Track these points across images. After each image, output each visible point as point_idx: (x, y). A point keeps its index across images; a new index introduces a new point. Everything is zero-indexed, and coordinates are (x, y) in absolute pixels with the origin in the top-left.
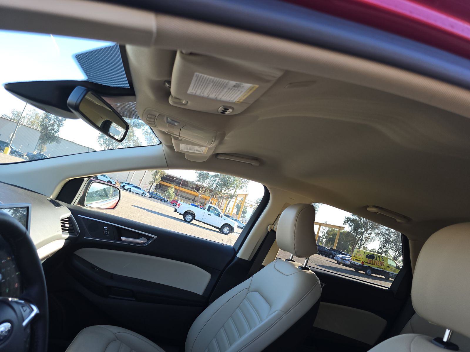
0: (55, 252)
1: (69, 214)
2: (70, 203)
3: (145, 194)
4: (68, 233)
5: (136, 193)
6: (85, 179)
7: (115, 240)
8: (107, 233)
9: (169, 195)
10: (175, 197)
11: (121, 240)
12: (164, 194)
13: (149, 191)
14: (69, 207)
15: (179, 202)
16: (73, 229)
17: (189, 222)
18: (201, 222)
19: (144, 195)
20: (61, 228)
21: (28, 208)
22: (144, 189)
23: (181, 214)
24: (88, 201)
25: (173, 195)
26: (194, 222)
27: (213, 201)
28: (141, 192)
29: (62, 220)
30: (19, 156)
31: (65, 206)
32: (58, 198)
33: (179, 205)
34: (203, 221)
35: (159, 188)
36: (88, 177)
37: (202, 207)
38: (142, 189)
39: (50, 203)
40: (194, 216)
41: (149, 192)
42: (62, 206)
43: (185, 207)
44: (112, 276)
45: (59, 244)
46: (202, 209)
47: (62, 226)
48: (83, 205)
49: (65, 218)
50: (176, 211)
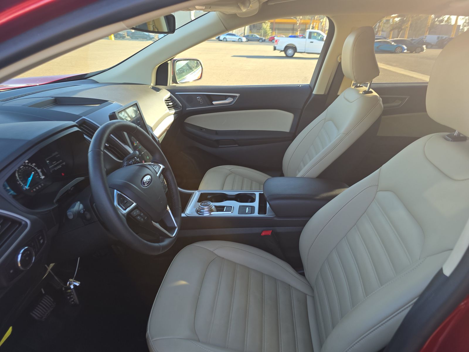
0: (169, 126)
1: (168, 94)
2: (167, 85)
3: (241, 39)
4: (173, 109)
5: (233, 41)
6: (169, 62)
7: (209, 105)
8: (201, 102)
9: (265, 34)
10: (272, 33)
11: (213, 104)
12: (260, 32)
13: (244, 34)
14: (167, 89)
15: (276, 38)
16: (176, 105)
17: (291, 57)
18: (304, 52)
19: (240, 41)
20: (167, 107)
21: (136, 104)
22: (239, 34)
23: (282, 51)
24: (179, 78)
25: (269, 32)
26: (296, 55)
27: (315, 24)
28: (236, 38)
29: (166, 101)
30: (122, 38)
31: (164, 88)
32: (157, 84)
33: (276, 41)
34: (306, 51)
35: (254, 28)
36: (170, 60)
37: (302, 36)
38: (237, 35)
39: (152, 90)
40: (295, 49)
41: (244, 36)
42: (162, 89)
43: (283, 41)
44: (216, 132)
45: (170, 119)
46: (302, 38)
47: (167, 105)
48: (177, 83)
49: (168, 99)
50: (275, 49)
